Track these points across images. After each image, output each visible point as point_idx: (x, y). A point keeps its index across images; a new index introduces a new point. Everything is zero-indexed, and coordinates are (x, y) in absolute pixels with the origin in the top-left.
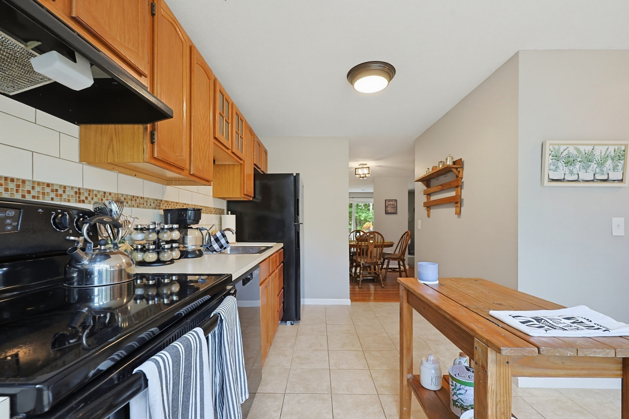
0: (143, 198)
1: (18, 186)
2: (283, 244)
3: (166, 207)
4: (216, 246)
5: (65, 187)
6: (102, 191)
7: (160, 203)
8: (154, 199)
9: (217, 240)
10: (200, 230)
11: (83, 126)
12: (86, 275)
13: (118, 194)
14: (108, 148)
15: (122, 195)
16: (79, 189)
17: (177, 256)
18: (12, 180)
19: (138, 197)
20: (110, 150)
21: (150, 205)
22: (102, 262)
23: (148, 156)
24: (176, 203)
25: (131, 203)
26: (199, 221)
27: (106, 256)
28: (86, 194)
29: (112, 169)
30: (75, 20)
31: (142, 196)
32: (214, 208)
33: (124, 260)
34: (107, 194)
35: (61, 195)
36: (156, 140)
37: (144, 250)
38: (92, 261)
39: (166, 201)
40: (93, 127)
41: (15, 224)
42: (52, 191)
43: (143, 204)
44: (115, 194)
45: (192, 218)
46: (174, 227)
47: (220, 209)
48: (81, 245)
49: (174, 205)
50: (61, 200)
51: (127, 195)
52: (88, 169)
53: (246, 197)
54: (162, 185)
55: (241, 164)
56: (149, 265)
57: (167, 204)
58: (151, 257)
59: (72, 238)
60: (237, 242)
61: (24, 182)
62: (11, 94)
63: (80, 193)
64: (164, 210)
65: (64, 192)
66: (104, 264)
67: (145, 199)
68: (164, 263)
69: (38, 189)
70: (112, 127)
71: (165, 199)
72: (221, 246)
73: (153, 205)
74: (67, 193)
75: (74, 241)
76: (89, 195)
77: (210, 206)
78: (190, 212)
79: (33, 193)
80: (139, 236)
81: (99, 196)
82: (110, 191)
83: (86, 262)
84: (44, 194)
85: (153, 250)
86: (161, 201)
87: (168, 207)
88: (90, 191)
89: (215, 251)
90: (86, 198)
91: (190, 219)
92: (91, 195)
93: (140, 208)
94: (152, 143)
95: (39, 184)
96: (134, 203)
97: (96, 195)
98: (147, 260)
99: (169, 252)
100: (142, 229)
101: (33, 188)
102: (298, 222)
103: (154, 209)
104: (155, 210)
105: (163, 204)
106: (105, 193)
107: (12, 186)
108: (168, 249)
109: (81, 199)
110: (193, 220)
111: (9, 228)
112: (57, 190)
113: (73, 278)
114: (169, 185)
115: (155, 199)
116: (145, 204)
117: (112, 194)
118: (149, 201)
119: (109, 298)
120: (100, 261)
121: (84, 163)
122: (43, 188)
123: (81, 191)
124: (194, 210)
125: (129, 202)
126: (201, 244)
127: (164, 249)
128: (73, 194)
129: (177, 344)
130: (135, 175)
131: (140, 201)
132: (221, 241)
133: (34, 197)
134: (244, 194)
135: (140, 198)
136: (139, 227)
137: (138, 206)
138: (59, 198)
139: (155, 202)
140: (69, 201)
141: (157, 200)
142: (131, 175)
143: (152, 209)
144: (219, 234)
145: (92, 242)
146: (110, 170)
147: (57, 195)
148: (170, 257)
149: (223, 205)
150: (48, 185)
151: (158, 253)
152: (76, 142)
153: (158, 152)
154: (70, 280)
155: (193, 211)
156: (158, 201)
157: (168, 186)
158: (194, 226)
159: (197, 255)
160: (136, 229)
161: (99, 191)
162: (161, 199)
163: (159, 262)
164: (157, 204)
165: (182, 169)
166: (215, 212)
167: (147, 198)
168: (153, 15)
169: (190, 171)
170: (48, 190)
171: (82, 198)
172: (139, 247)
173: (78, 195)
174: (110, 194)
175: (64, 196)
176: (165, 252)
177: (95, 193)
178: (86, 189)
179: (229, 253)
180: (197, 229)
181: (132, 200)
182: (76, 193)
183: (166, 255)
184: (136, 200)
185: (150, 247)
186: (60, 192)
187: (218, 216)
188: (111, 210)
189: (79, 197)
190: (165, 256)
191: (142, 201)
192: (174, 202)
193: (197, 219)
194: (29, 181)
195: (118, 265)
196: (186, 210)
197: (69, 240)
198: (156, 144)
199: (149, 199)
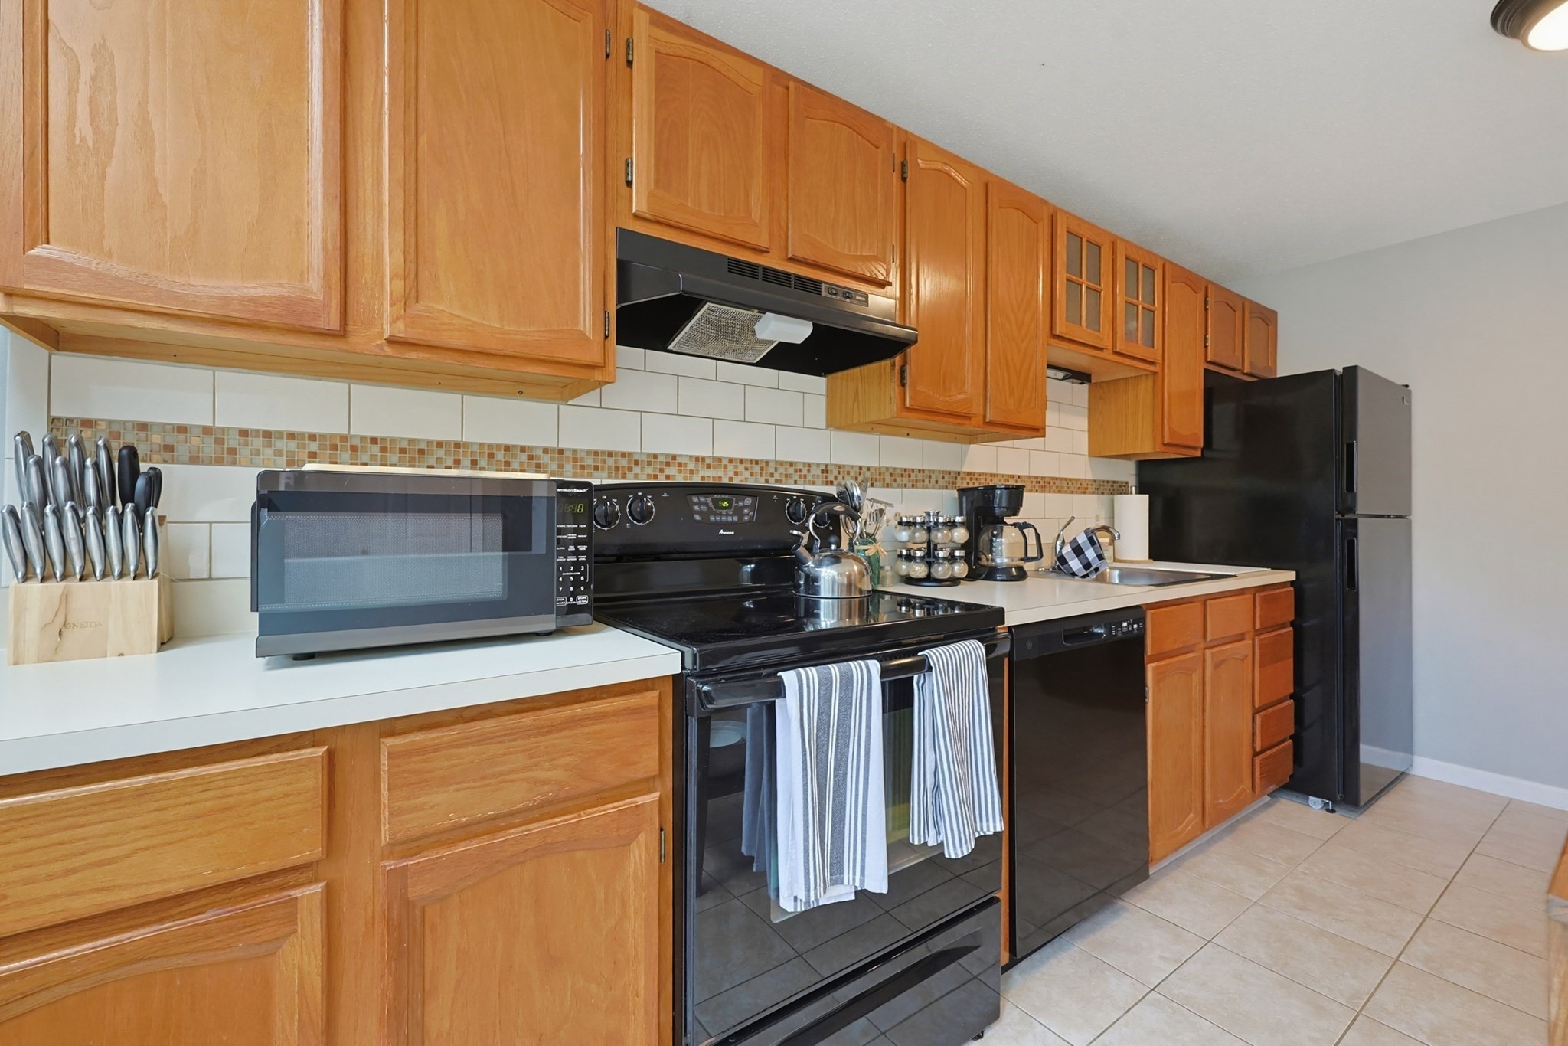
0: (923, 471)
1: (762, 469)
2: (1294, 573)
3: (968, 483)
4: (1075, 564)
5: (809, 465)
6: (857, 466)
7: (956, 478)
8: (943, 471)
9: (1078, 551)
10: (1022, 527)
11: (830, 376)
12: (812, 580)
13: (880, 468)
14: (854, 403)
15: (887, 468)
16: (827, 465)
17: (960, 573)
18: (757, 462)
19: (913, 470)
20: (856, 405)
21: (937, 482)
22: (829, 567)
23: (895, 408)
24: (991, 475)
25: (902, 481)
26: (1019, 509)
27: (836, 559)
28: (835, 473)
29: (871, 431)
30: (792, 260)
31: (921, 468)
32: (1095, 481)
33: (856, 568)
34: (864, 470)
35: (805, 476)
36: (908, 381)
37: (910, 558)
38: (819, 564)
39: (969, 474)
40: (839, 374)
41: (751, 514)
42: (796, 471)
43: (923, 481)
44: (876, 468)
45: (1004, 504)
46: (957, 521)
47: (1114, 482)
48: (805, 541)
49: (986, 479)
50: (805, 483)
51: (895, 469)
52: (839, 436)
53: (1168, 449)
54: (959, 445)
55: (1155, 373)
56: (919, 583)
57: (971, 479)
58: (919, 570)
59: (795, 532)
60: (1152, 560)
61: (767, 462)
62: (755, 362)
63: (827, 472)
64: (958, 490)
65: (809, 471)
66: (831, 570)
67: (926, 473)
68: (940, 582)
69: (781, 470)
70: (857, 370)
71: (966, 469)
72: (1087, 565)
73: (941, 482)
74: (813, 472)
75: (798, 536)
76: (839, 473)
77: (1082, 477)
78: (998, 492)
79: (777, 476)
80: (904, 535)
81: (852, 474)
82: (868, 465)
83: (810, 564)
84: (786, 476)
85: (922, 558)
86: (959, 473)
87: (974, 483)
88: (840, 467)
89: (1074, 574)
90: (836, 478)
91: (1000, 506)
92: (842, 473)
93: (917, 488)
94: (903, 385)
95: (782, 463)
96: (906, 480)
97: (848, 473)
98: (914, 575)
99: (947, 565)
100: (909, 524)
101: (776, 469)
102: (1352, 509)
103: (943, 488)
104: (945, 491)
105: (962, 478)
106: (860, 468)
107: (757, 469)
108: (944, 558)
109: (829, 480)
110: (1007, 508)
111: (746, 518)
112: (800, 470)
113: (800, 585)
114: (973, 443)
115: (946, 471)
116: (927, 480)
117: (871, 469)
118: (933, 476)
119: (836, 617)
120: (828, 565)
121: (832, 428)
122: (786, 469)
123: (829, 468)
124: (1007, 488)
125: (899, 480)
126: (1023, 556)
127: (937, 558)
128: (819, 472)
129: (834, 669)
130: (908, 434)
131: (916, 476)
132: (1086, 553)
133: (776, 481)
134: (1165, 445)
135: (916, 472)
136: (904, 520)
137: (913, 486)
138: (803, 480)
139: (947, 476)
140: (814, 483)
141: (950, 473)
142: (901, 435)
143: (940, 488)
144: (1082, 539)
145: (818, 538)
146: (868, 432)
147: (800, 477)
148: (947, 574)
149: (1127, 472)
150: (791, 464)
151: (930, 565)
152: (822, 402)
153: (911, 398)
154: (797, 586)
155: (1005, 491)
156: (952, 475)
157: (972, 445)
158: (1008, 520)
159: (1013, 576)
160: (900, 523)
161: (852, 466)
162: (958, 470)
163: (929, 579)
164: (949, 478)
165: (967, 417)
166: (1097, 489)
167: (930, 471)
168: (904, 179)
169: (985, 416)
170: (791, 470)
171: (831, 478)
172: (904, 552)
173: (825, 474)
174: (868, 469)
175: (810, 478)
176: (939, 563)
177: (847, 469)
178: (835, 465)
179: (1117, 581)
180: (1015, 525)
181: (902, 476)
182: (823, 471)
183: (940, 569)
184: (909, 476)
185: (916, 554)
186: (805, 472)
187: (1106, 498)
188: (853, 494)
189: (827, 477)
190: (941, 571)
191: (920, 476)
192: (986, 474)
193: (1015, 507)
194: (772, 461)
195: (847, 573)
196: (994, 488)
197: (792, 535)
198: (907, 385)
199: (933, 471)
